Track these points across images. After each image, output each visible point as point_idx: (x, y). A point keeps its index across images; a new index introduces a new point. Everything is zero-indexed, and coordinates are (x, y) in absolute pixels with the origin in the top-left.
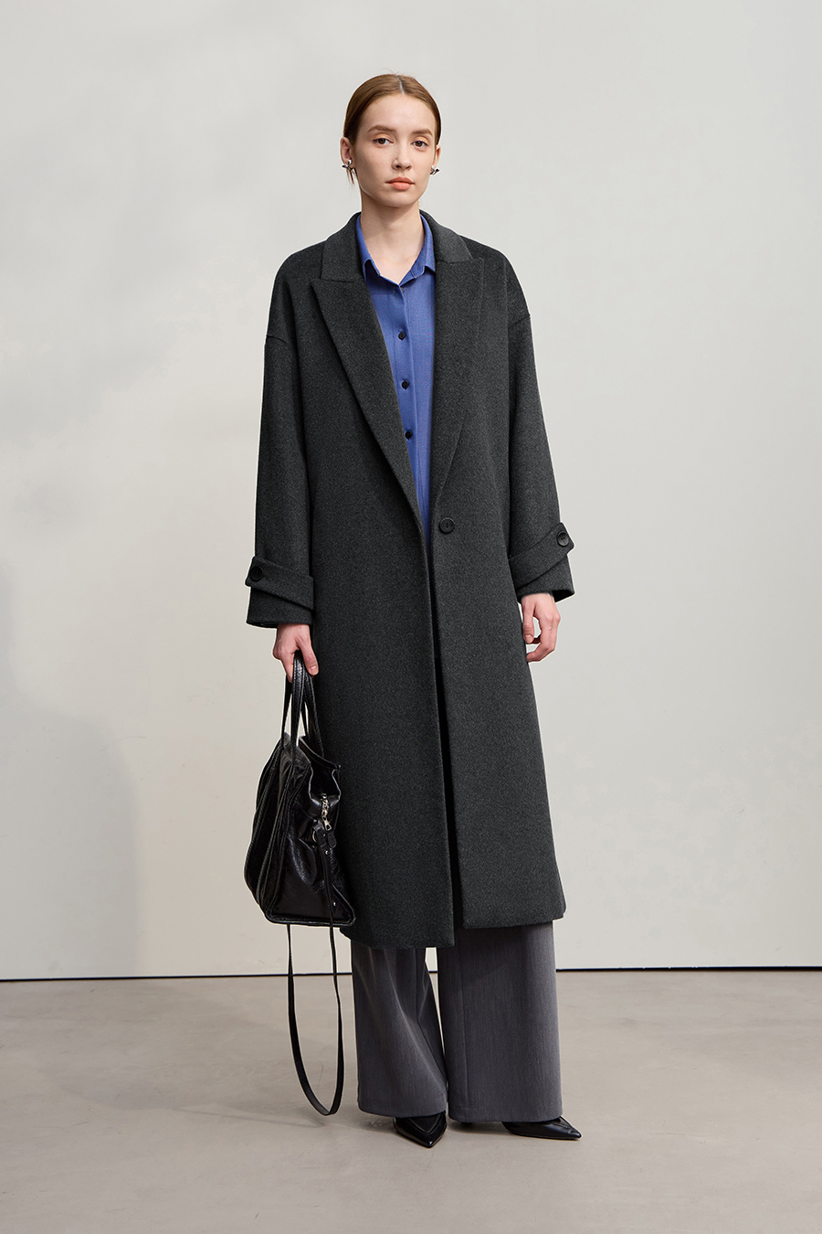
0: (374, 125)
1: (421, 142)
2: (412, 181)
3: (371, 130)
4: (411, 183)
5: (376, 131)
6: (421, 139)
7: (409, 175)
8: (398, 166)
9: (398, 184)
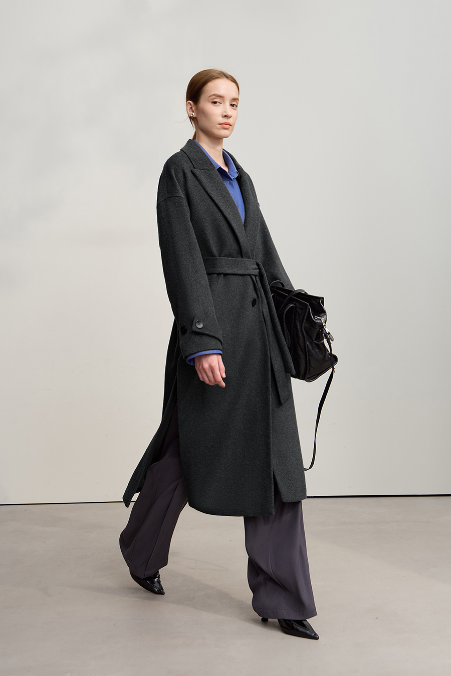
0: (212, 93)
1: (234, 105)
2: (231, 124)
3: (210, 96)
4: (230, 125)
5: (214, 97)
6: (234, 103)
7: (230, 121)
8: (225, 116)
9: (224, 125)
